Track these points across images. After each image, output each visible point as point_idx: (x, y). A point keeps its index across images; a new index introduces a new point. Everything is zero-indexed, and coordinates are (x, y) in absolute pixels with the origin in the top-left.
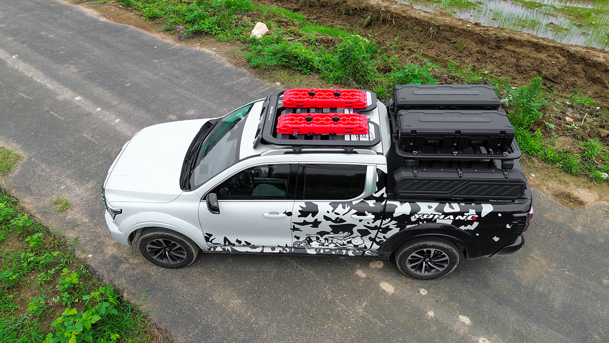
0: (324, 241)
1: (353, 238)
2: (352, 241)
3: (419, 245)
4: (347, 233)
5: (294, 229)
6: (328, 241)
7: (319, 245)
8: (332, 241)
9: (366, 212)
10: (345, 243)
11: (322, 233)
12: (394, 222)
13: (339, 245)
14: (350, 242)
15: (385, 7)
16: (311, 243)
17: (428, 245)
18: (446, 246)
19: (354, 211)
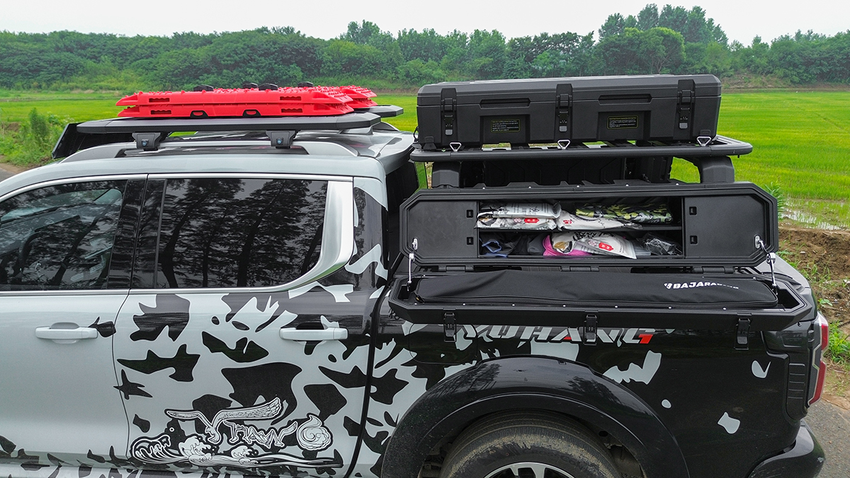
0: (218, 436)
1: (301, 422)
2: (299, 437)
3: (493, 448)
4: (277, 401)
5: (129, 389)
6: (229, 437)
7: (205, 451)
8: (241, 435)
9: (323, 320)
10: (279, 444)
11: (209, 405)
12: (406, 355)
13: (261, 452)
14: (291, 440)
16: (181, 445)
17: (521, 445)
18: (576, 452)
19: (288, 316)
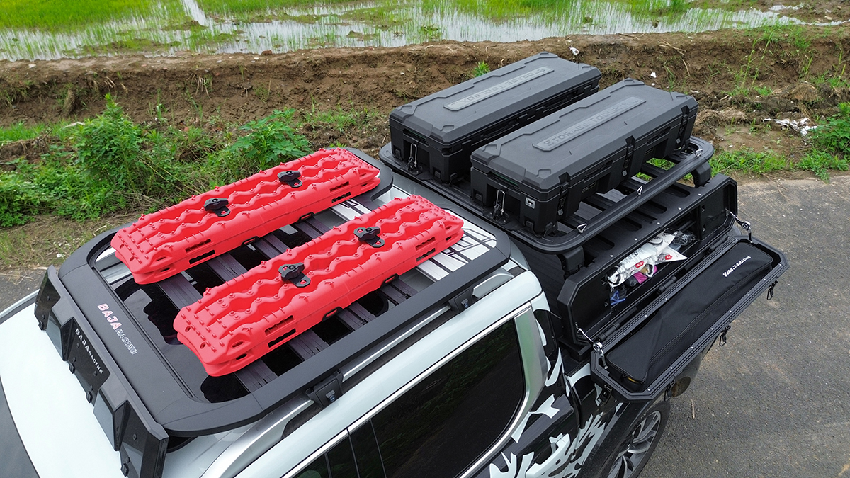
9: (551, 440)
15: (94, 68)
